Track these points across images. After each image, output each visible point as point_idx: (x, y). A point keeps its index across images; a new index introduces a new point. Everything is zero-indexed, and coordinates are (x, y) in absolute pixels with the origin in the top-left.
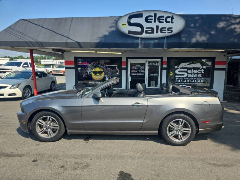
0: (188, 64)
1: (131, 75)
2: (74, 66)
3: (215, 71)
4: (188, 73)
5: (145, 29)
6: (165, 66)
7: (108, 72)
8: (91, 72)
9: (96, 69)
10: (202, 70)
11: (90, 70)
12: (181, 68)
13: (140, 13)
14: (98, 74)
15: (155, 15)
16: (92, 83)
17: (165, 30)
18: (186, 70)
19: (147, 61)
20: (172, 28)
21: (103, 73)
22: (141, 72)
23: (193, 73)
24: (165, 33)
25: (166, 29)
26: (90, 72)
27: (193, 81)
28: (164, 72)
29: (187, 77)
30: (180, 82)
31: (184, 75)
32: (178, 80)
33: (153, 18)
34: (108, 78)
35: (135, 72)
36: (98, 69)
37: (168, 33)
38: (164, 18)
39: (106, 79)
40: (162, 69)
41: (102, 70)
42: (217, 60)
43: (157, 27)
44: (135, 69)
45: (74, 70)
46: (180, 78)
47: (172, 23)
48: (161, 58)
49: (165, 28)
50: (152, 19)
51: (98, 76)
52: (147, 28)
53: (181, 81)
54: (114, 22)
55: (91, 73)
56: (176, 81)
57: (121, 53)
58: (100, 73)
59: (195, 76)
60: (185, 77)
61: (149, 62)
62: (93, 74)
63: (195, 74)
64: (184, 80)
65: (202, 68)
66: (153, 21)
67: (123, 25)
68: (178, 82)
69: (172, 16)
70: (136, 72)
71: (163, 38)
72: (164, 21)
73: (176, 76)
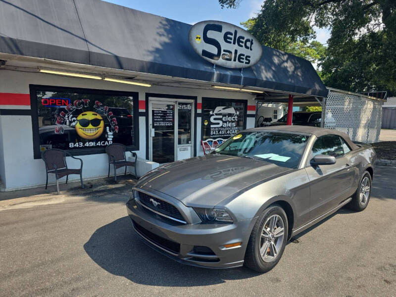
0: (223, 109)
1: (154, 127)
2: (28, 107)
3: (248, 118)
4: (224, 122)
5: (222, 52)
6: (199, 111)
7: (111, 121)
8: (74, 121)
9: (86, 114)
10: (236, 117)
11: (72, 117)
12: (216, 114)
13: (220, 24)
14: (90, 126)
15: (236, 32)
16: (77, 145)
17: (243, 59)
18: (221, 117)
19: (176, 102)
20: (249, 57)
21: (102, 124)
22: (168, 121)
23: (228, 121)
24: (243, 62)
25: (244, 57)
26: (71, 122)
27: (228, 132)
28: (199, 119)
29: (222, 127)
30: (216, 135)
31: (218, 124)
32: (213, 131)
33: (233, 37)
34: (111, 133)
35: (159, 121)
36: (90, 116)
37: (246, 63)
38: (244, 41)
39: (107, 135)
40: (197, 115)
41: (99, 117)
42: (249, 104)
43: (236, 52)
44: (159, 116)
45: (30, 117)
46: (215, 128)
47: (251, 49)
48: (195, 98)
49: (243, 55)
50: (231, 39)
51: (90, 129)
52: (224, 51)
53: (216, 133)
54: (161, 25)
55: (73, 124)
56: (212, 133)
57: (149, 86)
58: (95, 123)
59: (230, 125)
60: (220, 127)
61: (179, 104)
62: (78, 126)
63: (229, 122)
64: (219, 132)
65: (235, 114)
66: (232, 41)
67: (197, 38)
68: (214, 135)
69: (252, 40)
70: (161, 121)
71: (240, 70)
72: (243, 45)
73: (212, 126)
